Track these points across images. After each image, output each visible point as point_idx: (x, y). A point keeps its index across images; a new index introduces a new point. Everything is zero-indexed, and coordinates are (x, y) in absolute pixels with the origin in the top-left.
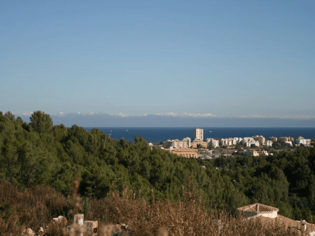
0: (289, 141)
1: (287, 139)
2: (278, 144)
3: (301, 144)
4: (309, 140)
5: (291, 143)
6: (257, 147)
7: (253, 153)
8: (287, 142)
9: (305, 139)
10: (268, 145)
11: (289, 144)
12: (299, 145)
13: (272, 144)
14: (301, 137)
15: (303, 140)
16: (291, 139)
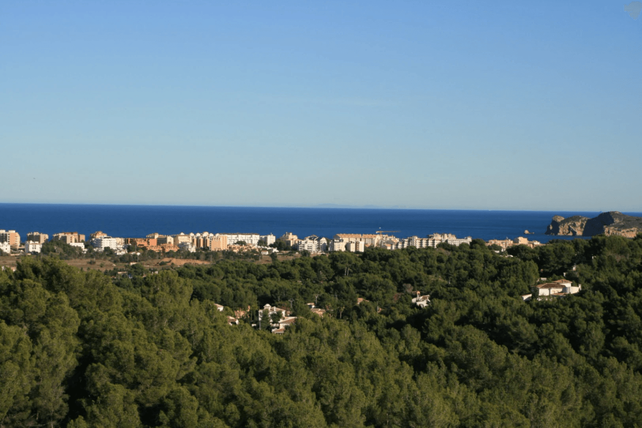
0: (76, 241)
1: (75, 236)
2: (55, 248)
3: (107, 249)
4: (121, 240)
5: (82, 245)
6: (7, 255)
8: (73, 244)
9: (114, 237)
10: (31, 250)
11: (80, 248)
12: (103, 249)
13: (42, 250)
14: (100, 233)
15: (110, 239)
16: (79, 237)
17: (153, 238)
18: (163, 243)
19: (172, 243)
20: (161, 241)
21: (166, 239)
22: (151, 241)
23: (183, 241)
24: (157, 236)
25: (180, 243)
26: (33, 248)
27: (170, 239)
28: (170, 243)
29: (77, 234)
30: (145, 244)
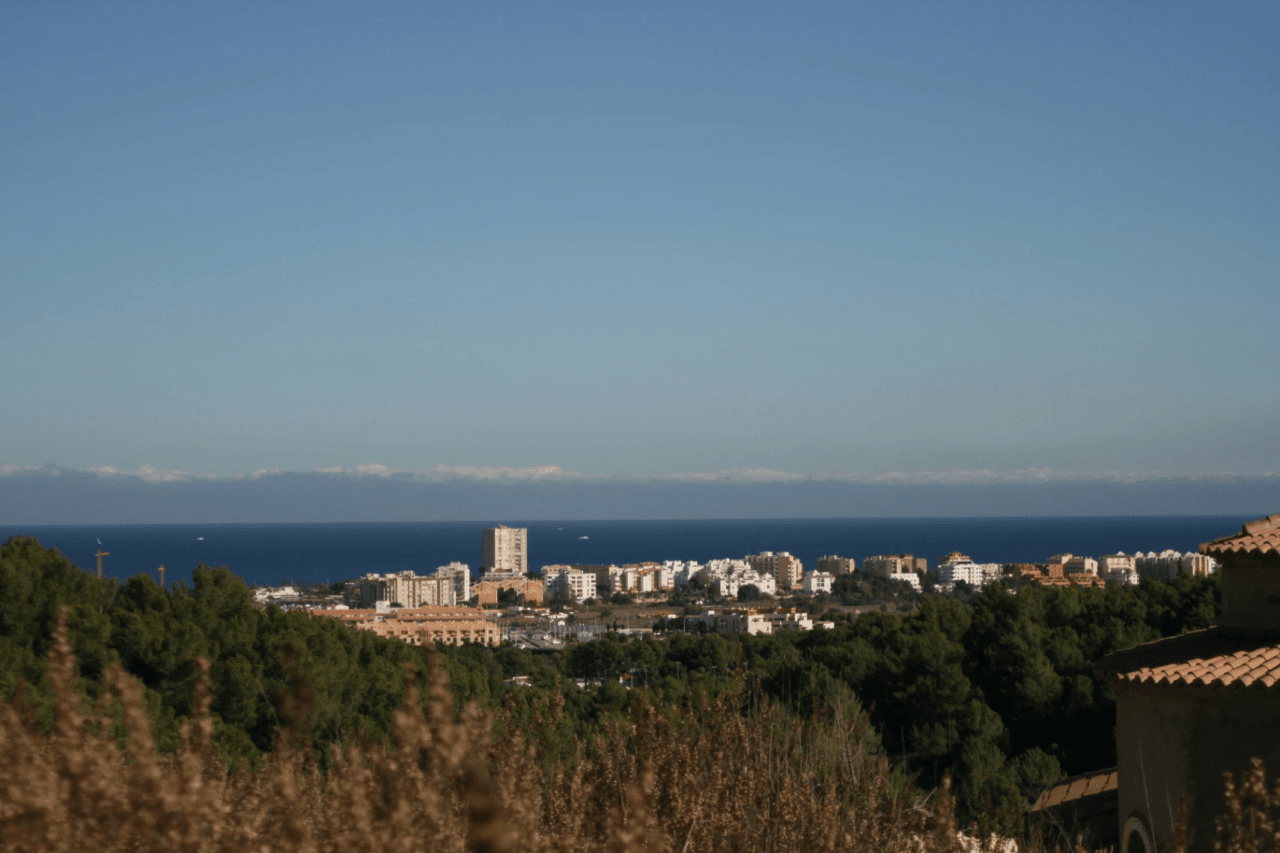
0: (905, 570)
1: (900, 563)
2: (860, 583)
3: (961, 584)
4: (993, 567)
5: (913, 579)
6: (766, 597)
7: (745, 620)
8: (899, 576)
9: (977, 562)
10: (814, 587)
11: (907, 584)
12: (950, 587)
13: (833, 586)
14: (957, 556)
15: (969, 566)
16: (914, 562)
17: (1059, 562)
18: (1073, 572)
19: (1095, 570)
20: (1074, 568)
21: (1083, 563)
22: (1051, 568)
23: (1115, 567)
24: (1065, 559)
25: (1110, 571)
26: (818, 585)
27: (1090, 564)
28: (1090, 571)
29: (911, 558)
30: (1036, 573)
